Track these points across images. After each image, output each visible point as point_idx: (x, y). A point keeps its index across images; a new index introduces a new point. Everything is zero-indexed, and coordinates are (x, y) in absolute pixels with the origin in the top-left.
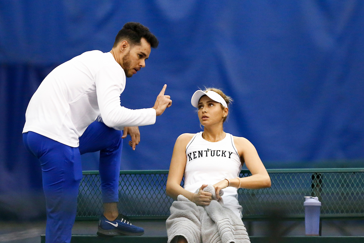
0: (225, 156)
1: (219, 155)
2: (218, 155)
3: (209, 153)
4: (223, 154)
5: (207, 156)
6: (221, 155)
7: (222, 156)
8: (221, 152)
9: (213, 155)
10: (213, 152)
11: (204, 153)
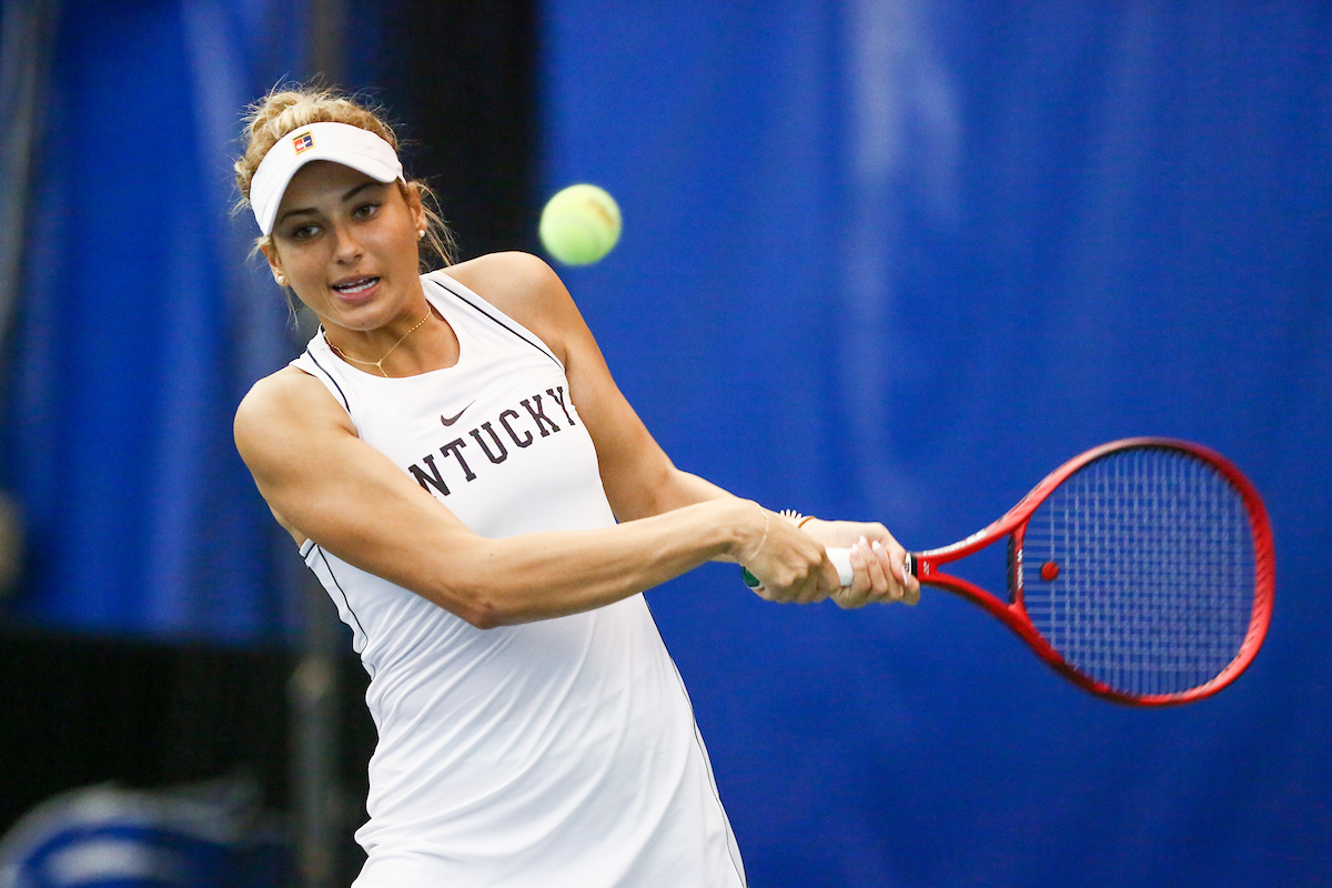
0: (556, 429)
1: (528, 433)
2: (523, 439)
3: (472, 452)
4: (542, 420)
5: (471, 476)
6: (536, 432)
7: (545, 433)
8: (522, 411)
9: (497, 453)
10: (484, 435)
11: (449, 468)
